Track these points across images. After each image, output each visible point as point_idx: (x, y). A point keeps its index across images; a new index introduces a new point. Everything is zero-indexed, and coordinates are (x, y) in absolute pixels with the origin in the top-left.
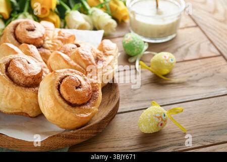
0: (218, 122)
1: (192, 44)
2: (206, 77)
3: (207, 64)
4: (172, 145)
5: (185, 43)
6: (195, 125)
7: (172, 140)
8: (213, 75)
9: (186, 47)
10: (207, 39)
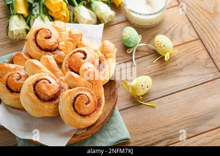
0: (197, 112)
1: (176, 28)
2: (188, 65)
3: (188, 50)
4: (165, 139)
5: (170, 26)
6: (181, 118)
7: (165, 133)
8: (194, 62)
9: (171, 31)
10: (188, 21)
